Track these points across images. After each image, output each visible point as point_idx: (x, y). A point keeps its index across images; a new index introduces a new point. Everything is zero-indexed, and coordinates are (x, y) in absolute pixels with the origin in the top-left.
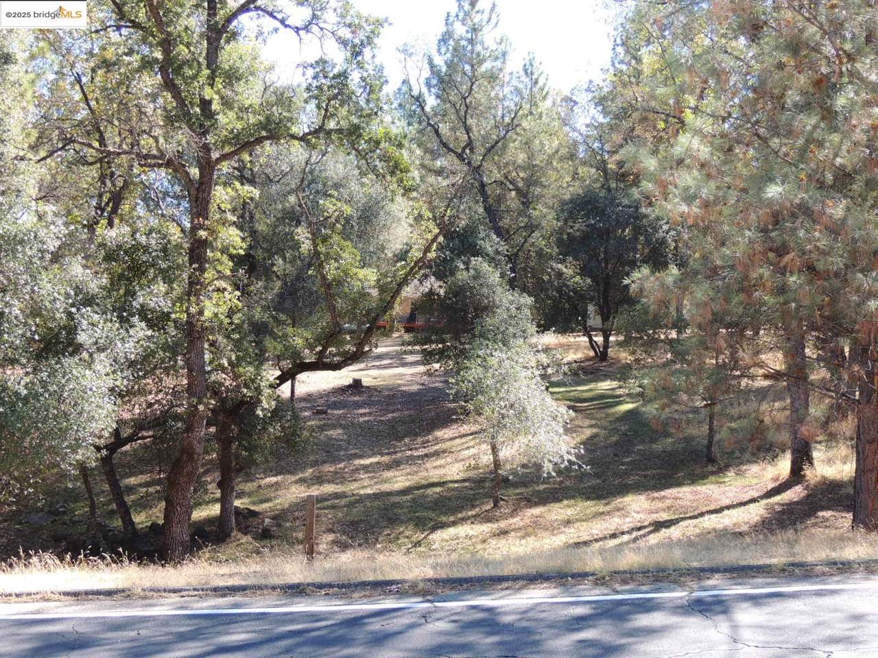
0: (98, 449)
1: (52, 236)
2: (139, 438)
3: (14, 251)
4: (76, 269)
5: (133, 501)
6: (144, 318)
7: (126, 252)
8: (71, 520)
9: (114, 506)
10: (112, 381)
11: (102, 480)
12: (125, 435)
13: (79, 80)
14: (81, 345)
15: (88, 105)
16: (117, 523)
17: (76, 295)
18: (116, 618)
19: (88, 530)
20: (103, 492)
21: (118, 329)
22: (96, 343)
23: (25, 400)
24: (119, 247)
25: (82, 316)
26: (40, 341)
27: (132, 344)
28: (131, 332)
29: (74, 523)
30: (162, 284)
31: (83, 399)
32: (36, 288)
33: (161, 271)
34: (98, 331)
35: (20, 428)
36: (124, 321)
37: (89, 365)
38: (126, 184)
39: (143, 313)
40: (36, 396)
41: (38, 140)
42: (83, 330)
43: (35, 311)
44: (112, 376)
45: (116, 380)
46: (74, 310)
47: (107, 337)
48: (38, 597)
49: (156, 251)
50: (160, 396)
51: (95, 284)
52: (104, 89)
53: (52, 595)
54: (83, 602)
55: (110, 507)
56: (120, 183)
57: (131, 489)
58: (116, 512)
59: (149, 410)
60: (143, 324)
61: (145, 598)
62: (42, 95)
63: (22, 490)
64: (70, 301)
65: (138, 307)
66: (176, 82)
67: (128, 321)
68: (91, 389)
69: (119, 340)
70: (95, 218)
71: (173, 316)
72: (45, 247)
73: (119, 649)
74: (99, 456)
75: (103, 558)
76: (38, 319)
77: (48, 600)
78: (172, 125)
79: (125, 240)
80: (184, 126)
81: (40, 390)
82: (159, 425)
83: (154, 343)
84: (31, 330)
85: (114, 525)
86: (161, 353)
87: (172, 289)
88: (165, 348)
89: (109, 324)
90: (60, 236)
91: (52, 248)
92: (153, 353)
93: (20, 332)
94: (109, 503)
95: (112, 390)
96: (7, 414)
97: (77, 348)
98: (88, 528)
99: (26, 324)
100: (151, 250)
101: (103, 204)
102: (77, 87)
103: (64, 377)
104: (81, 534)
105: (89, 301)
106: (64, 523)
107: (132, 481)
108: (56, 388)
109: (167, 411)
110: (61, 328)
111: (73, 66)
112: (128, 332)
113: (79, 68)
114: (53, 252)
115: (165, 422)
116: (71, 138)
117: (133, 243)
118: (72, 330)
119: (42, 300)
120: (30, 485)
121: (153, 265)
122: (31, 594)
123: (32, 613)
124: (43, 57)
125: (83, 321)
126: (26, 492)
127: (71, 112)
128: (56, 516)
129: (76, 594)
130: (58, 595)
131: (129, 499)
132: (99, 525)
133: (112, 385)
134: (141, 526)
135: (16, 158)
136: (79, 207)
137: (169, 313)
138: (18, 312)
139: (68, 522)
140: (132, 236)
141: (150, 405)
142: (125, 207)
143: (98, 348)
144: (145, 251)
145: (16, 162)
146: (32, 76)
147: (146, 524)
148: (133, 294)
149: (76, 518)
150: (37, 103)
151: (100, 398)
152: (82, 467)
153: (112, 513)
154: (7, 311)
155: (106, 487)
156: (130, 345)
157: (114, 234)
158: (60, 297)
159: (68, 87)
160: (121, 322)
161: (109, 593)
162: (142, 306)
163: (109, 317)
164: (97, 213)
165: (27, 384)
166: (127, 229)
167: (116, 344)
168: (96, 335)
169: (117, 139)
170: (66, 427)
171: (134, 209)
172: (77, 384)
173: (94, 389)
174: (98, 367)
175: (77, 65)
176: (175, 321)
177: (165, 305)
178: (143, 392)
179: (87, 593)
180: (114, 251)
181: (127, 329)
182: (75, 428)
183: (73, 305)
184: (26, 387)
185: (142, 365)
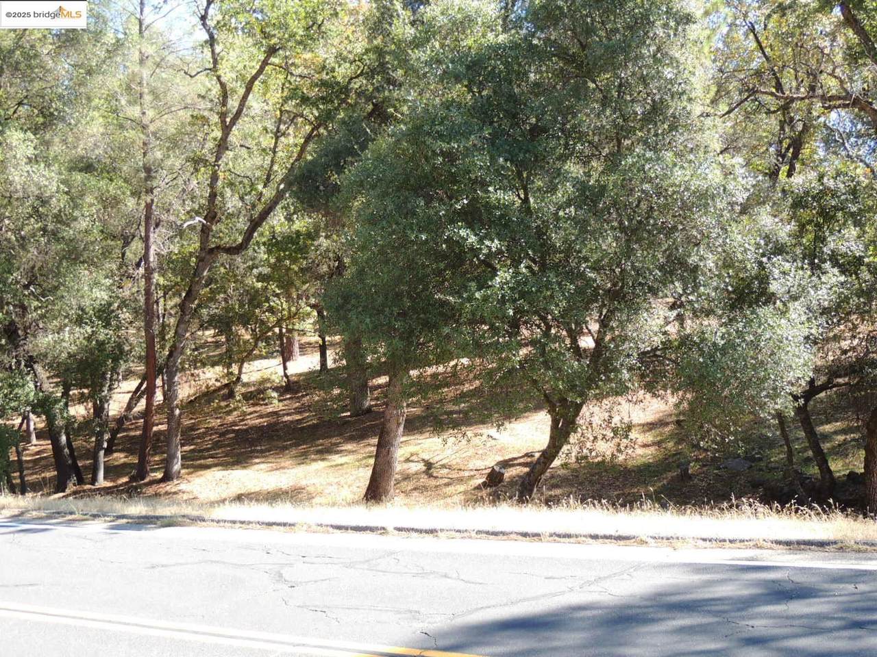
0: (796, 398)
1: (740, 188)
2: (835, 386)
3: (706, 205)
4: (765, 218)
5: (828, 449)
6: (835, 263)
7: (813, 198)
8: (767, 466)
9: (810, 453)
10: (807, 330)
11: (796, 428)
12: (820, 383)
13: (752, 30)
14: (773, 294)
15: (764, 53)
16: (814, 470)
17: (766, 245)
18: (831, 569)
19: (785, 477)
20: (798, 439)
21: (810, 277)
22: (789, 292)
23: (724, 350)
24: (807, 193)
25: (773, 264)
26: (733, 292)
27: (825, 291)
28: (823, 279)
29: (771, 470)
30: (852, 227)
31: (779, 348)
32: (728, 240)
33: (852, 215)
34: (790, 279)
35: (720, 379)
36: (816, 268)
37: (783, 313)
38: (806, 128)
39: (834, 259)
40: (734, 347)
41: (716, 95)
42: (775, 279)
43: (727, 262)
44: (807, 325)
45: (811, 328)
46: (765, 260)
47: (799, 285)
48: (751, 544)
49: (844, 194)
50: (856, 342)
51: (785, 232)
52: (777, 35)
53: (765, 543)
54: (795, 552)
55: (806, 455)
56: (800, 127)
57: (826, 437)
58: (811, 459)
59: (843, 357)
60: (836, 270)
61: (859, 551)
62: (718, 50)
63: (723, 439)
64: (761, 251)
65: (829, 252)
66: (858, 17)
67: (820, 268)
68: (787, 339)
69: (812, 287)
70: (776, 165)
71: (866, 260)
72: (734, 199)
73: (839, 602)
74: (796, 404)
75: (812, 508)
76: (731, 271)
77: (761, 548)
78: (856, 63)
79: (812, 186)
80: (869, 61)
81: (737, 341)
82: (854, 372)
83: (847, 289)
84: (725, 282)
85: (811, 473)
86: (855, 299)
87: (864, 232)
88: (860, 293)
89: (801, 272)
90: (748, 187)
91: (741, 200)
92: (847, 300)
93: (715, 284)
94: (805, 450)
95: (807, 338)
96: (707, 365)
97: (770, 298)
98: (784, 475)
99: (719, 276)
100: (839, 194)
101: (783, 151)
102: (751, 36)
103: (759, 327)
104: (778, 480)
105: (779, 250)
106: (761, 470)
107: (828, 428)
108: (752, 338)
109: (862, 358)
110: (753, 278)
111: (745, 16)
112: (820, 279)
113: (751, 17)
114: (741, 204)
115: (862, 369)
116: (753, 88)
117: (821, 188)
118: (764, 279)
119: (734, 252)
120: (731, 433)
121: (842, 209)
122: (743, 541)
123: (747, 559)
124: (717, 11)
125: (774, 270)
126: (727, 440)
127: (746, 62)
128: (753, 462)
129: (788, 543)
130: (770, 543)
131: (826, 446)
132: (796, 471)
133: (807, 334)
134: (838, 474)
135: (702, 115)
136: (760, 156)
137: (861, 258)
138: (712, 265)
139: (764, 468)
140: (819, 180)
141: (845, 352)
142: (806, 151)
143: (791, 297)
144: (833, 195)
145: (702, 118)
146: (708, 32)
147: (843, 473)
148: (823, 240)
149: (773, 465)
150: (713, 58)
151: (796, 346)
152: (779, 415)
153: (807, 460)
154: (702, 264)
155: (802, 434)
156: (823, 292)
157: (801, 180)
158: (750, 248)
159: (742, 38)
160: (812, 269)
161: (822, 544)
162: (833, 251)
163: (800, 265)
164: (778, 160)
165: (724, 334)
166: (813, 175)
167: (808, 292)
168: (788, 283)
169: (794, 84)
170: (764, 376)
171: (814, 152)
172: (774, 333)
173: (790, 338)
174: (793, 315)
175: (749, 14)
176: (868, 265)
177: (857, 249)
178: (837, 338)
179: (799, 543)
180: (802, 197)
181: (819, 276)
182: (773, 377)
183: (763, 255)
184: (722, 338)
185: (835, 311)
